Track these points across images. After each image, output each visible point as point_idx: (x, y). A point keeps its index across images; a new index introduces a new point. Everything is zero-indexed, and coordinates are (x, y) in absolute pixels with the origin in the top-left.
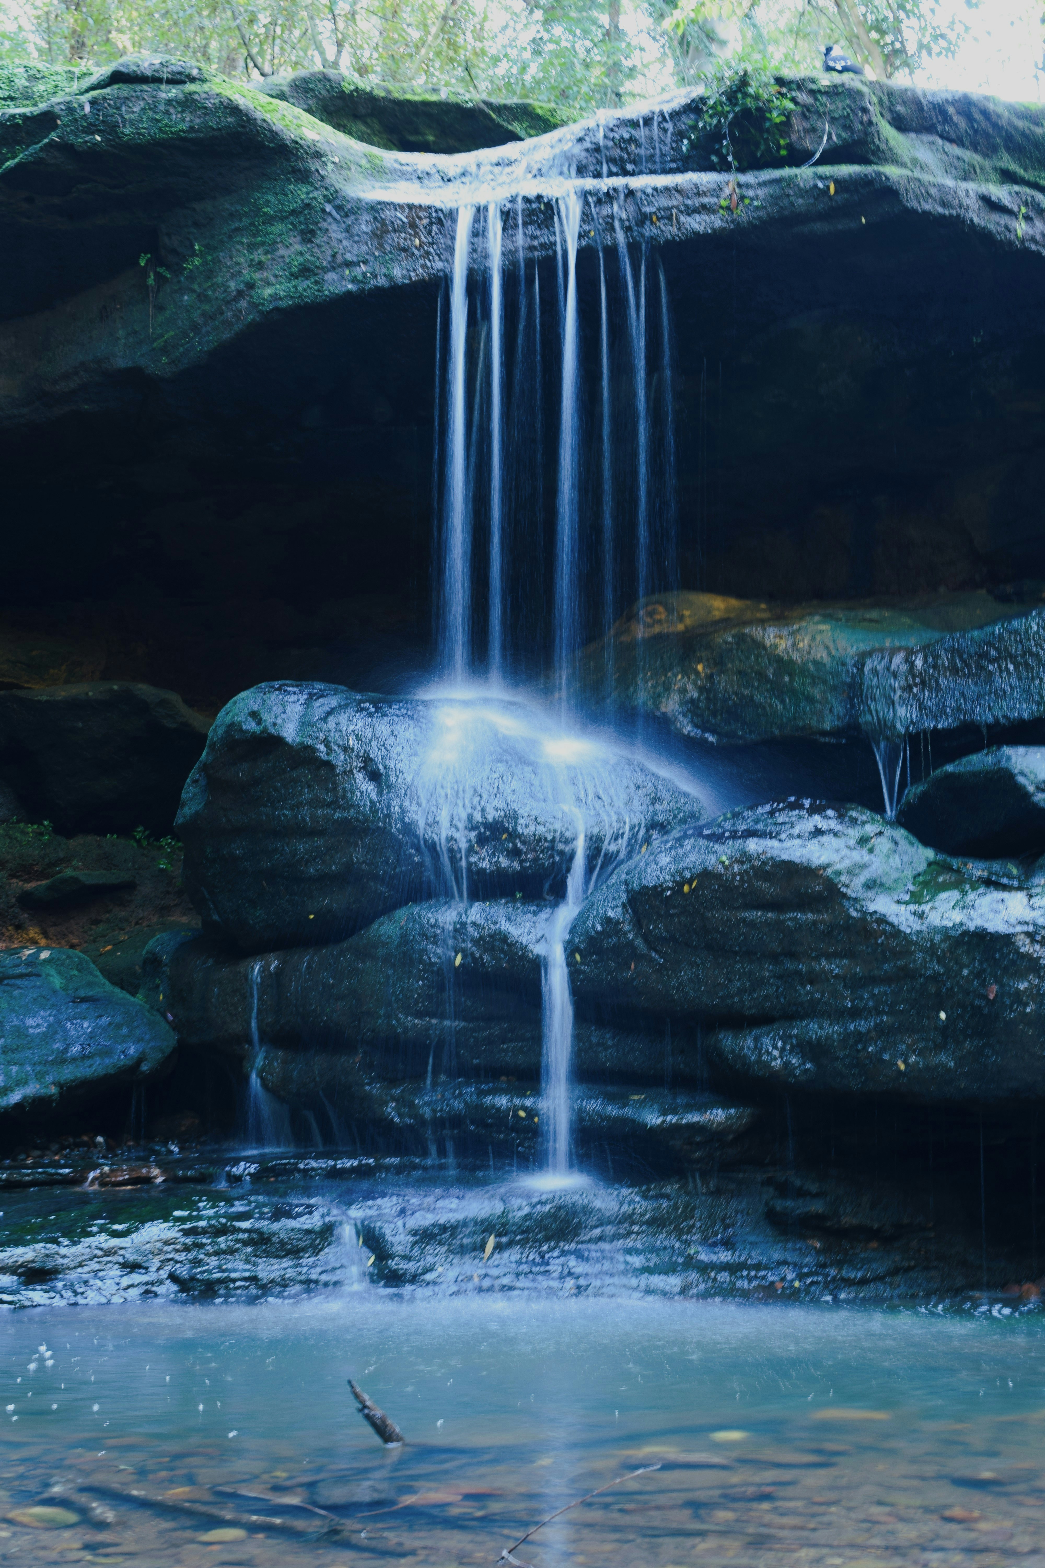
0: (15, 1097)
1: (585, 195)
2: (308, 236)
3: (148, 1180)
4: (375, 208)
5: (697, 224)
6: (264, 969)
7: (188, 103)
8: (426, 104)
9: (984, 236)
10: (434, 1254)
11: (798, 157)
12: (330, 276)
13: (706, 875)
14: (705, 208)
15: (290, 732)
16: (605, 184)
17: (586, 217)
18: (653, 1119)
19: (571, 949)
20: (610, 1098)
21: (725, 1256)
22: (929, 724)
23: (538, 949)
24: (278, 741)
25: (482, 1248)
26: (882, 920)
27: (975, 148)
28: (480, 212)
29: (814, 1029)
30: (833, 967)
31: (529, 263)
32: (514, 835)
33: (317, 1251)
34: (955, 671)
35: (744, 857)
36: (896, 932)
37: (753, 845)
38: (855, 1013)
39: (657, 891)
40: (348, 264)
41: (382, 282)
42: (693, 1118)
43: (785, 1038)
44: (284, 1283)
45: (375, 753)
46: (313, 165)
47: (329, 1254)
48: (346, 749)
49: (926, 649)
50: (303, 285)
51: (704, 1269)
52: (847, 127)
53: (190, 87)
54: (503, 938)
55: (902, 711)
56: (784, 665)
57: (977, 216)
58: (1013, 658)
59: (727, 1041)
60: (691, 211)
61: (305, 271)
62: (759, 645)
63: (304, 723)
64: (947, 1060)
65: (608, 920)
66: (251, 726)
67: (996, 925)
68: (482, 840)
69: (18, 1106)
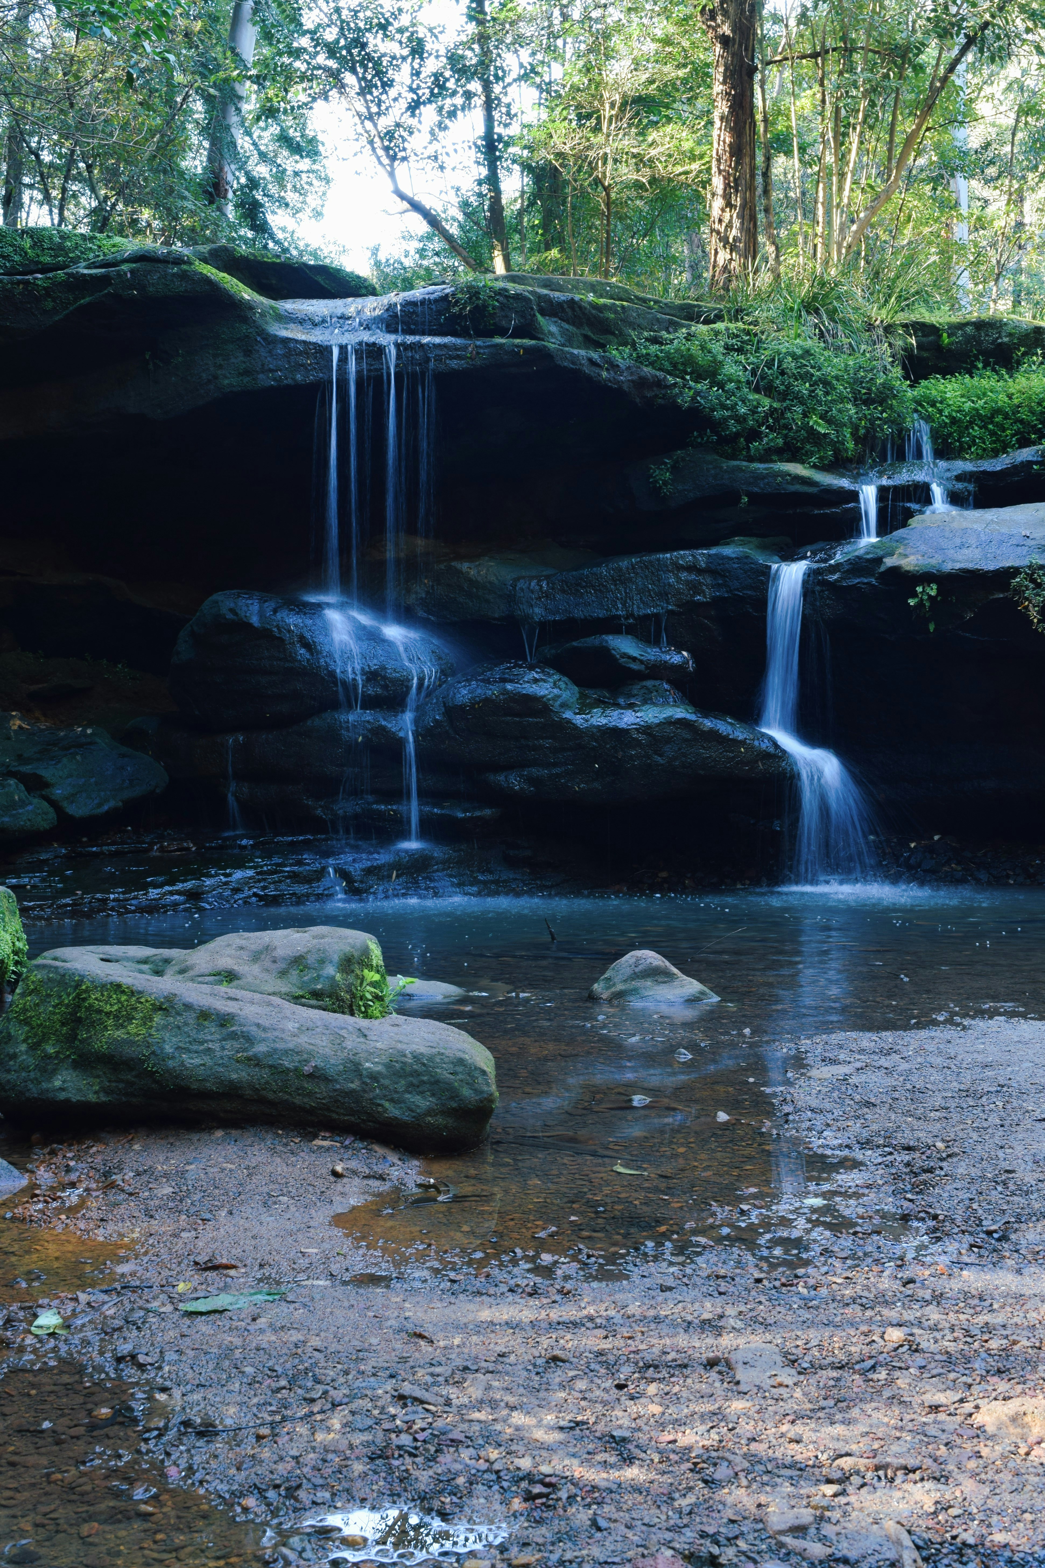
0: (106, 808)
1: (397, 345)
2: (248, 353)
3: (188, 849)
4: (286, 341)
5: (454, 364)
6: (236, 741)
7: (184, 276)
8: (274, 263)
9: (589, 378)
10: (372, 880)
11: (503, 333)
12: (261, 376)
13: (487, 700)
14: (458, 357)
15: (255, 620)
16: (410, 339)
17: (399, 357)
18: (461, 815)
19: (416, 734)
20: (435, 805)
21: (490, 877)
22: (551, 618)
23: (401, 734)
24: (250, 625)
25: (390, 876)
26: (569, 721)
27: (573, 324)
28: (343, 348)
29: (535, 771)
30: (547, 743)
31: (369, 377)
32: (384, 678)
33: (319, 880)
34: (563, 591)
35: (505, 692)
36: (575, 727)
37: (509, 687)
38: (555, 765)
39: (462, 708)
40: (271, 371)
41: (289, 381)
42: (478, 813)
43: (521, 776)
44: (308, 895)
45: (308, 635)
46: (249, 314)
47: (325, 882)
48: (289, 631)
49: (548, 577)
50: (246, 380)
51: (485, 883)
52: (523, 317)
53: (184, 267)
54: (384, 728)
55: (537, 610)
56: (472, 582)
57: (587, 369)
58: (593, 586)
59: (491, 777)
60: (451, 358)
61: (247, 372)
62: (460, 572)
63: (261, 615)
64: (597, 785)
65: (436, 721)
66: (230, 616)
67: (622, 725)
68: (368, 680)
69: (107, 812)
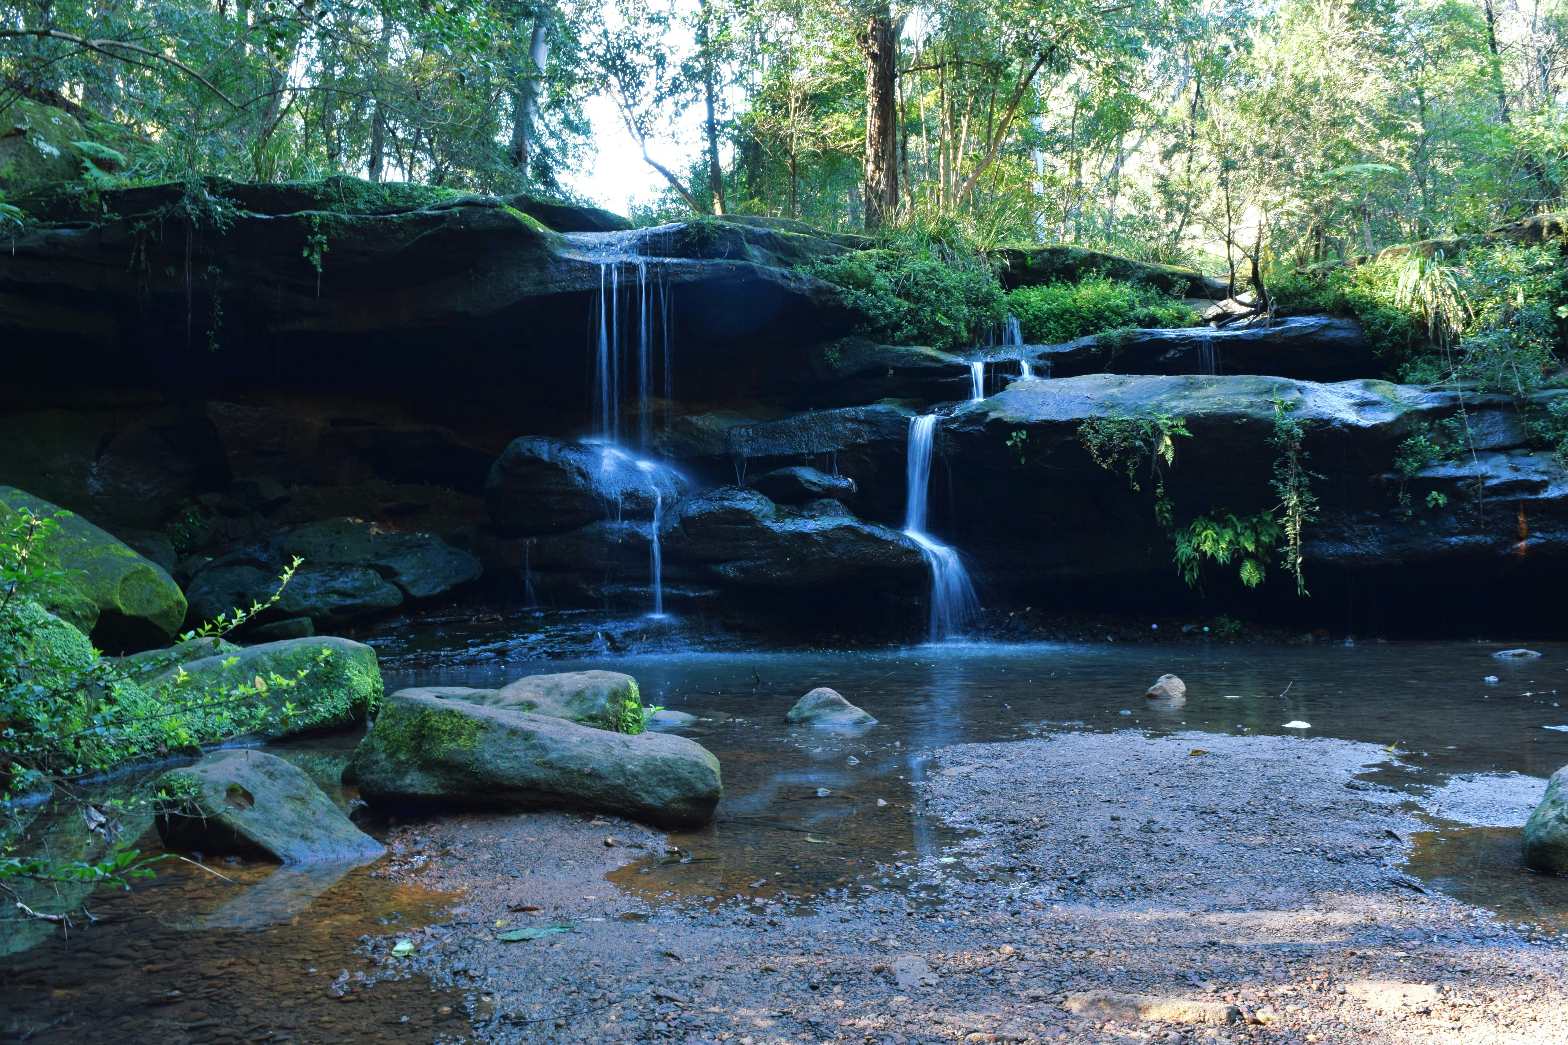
0: (438, 590)
1: (647, 264)
2: (542, 269)
3: (497, 619)
4: (568, 261)
5: (687, 277)
6: (532, 542)
7: (497, 215)
8: (560, 207)
9: (781, 287)
10: (628, 641)
11: (721, 255)
12: (551, 285)
13: (711, 513)
14: (689, 272)
15: (545, 457)
16: (656, 260)
17: (648, 272)
18: (692, 594)
19: (660, 538)
20: (673, 588)
21: (713, 639)
22: (755, 455)
23: (650, 537)
24: (542, 460)
25: (642, 638)
26: (768, 528)
27: (770, 250)
28: (608, 266)
29: (745, 563)
30: (753, 543)
31: (626, 287)
32: (637, 497)
33: (590, 641)
34: (764, 436)
35: (723, 507)
36: (773, 532)
37: (726, 503)
38: (759, 559)
39: (692, 519)
40: (558, 282)
41: (571, 289)
42: (704, 594)
43: (735, 567)
44: (583, 652)
45: (583, 467)
46: (543, 242)
47: (595, 643)
48: (570, 464)
49: (753, 427)
50: (540, 288)
51: (709, 643)
52: (735, 244)
53: (497, 209)
54: (637, 533)
55: (745, 450)
56: (699, 430)
57: (780, 281)
58: (785, 433)
59: (714, 568)
60: (684, 273)
61: (541, 283)
62: (691, 423)
63: (550, 453)
64: (788, 573)
65: (674, 528)
66: (528, 454)
67: (806, 530)
68: (626, 499)
69: (439, 593)
